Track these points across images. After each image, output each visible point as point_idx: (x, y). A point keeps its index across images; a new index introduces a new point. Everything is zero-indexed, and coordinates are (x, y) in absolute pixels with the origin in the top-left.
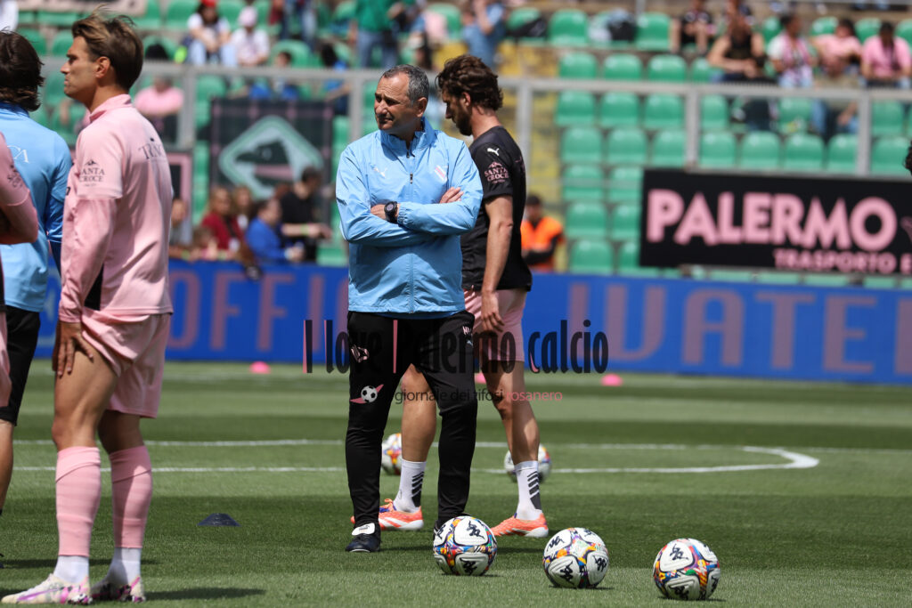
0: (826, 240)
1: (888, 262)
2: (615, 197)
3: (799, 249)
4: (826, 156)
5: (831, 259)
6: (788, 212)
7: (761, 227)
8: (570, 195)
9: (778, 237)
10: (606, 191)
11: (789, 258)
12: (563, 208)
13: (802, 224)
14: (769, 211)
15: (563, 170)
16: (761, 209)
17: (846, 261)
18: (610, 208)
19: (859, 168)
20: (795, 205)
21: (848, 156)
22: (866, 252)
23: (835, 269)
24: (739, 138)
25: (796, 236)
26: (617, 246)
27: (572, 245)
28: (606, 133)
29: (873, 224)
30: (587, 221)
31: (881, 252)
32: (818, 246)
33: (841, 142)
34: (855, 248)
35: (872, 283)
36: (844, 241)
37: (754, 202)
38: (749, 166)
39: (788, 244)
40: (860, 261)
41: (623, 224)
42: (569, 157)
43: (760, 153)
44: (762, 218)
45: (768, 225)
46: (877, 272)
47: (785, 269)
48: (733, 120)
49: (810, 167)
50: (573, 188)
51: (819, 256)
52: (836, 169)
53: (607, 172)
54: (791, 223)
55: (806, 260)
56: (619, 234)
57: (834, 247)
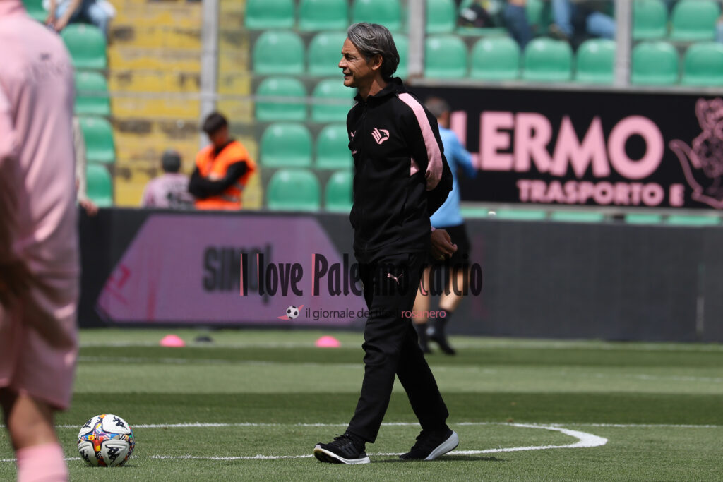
0: (580, 168)
1: (654, 193)
2: (319, 117)
3: (548, 178)
4: (575, 65)
5: (587, 190)
6: (533, 133)
7: (500, 151)
8: (264, 115)
9: (522, 164)
10: (309, 110)
11: (537, 189)
12: (257, 131)
13: (551, 148)
14: (511, 132)
15: (255, 85)
16: (500, 130)
17: (604, 193)
18: (315, 130)
19: (617, 80)
20: (542, 125)
21: (604, 65)
22: (628, 181)
23: (591, 202)
24: (470, 42)
25: (544, 163)
26: (324, 177)
27: (268, 176)
28: (308, 38)
29: (636, 148)
30: (287, 146)
31: (645, 181)
32: (569, 175)
33: (592, 48)
34: (614, 177)
35: (636, 218)
36: (601, 169)
37: (492, 121)
38: (481, 77)
39: (534, 173)
40: (621, 193)
41: (331, 150)
42: (262, 69)
43: (494, 62)
44: (503, 141)
45: (510, 150)
46: (642, 205)
47: (530, 202)
48: (461, 22)
49: (557, 79)
50: (269, 106)
51: (570, 187)
52: (586, 80)
53: (311, 86)
54: (537, 147)
55: (555, 191)
56: (325, 163)
57: (590, 176)
